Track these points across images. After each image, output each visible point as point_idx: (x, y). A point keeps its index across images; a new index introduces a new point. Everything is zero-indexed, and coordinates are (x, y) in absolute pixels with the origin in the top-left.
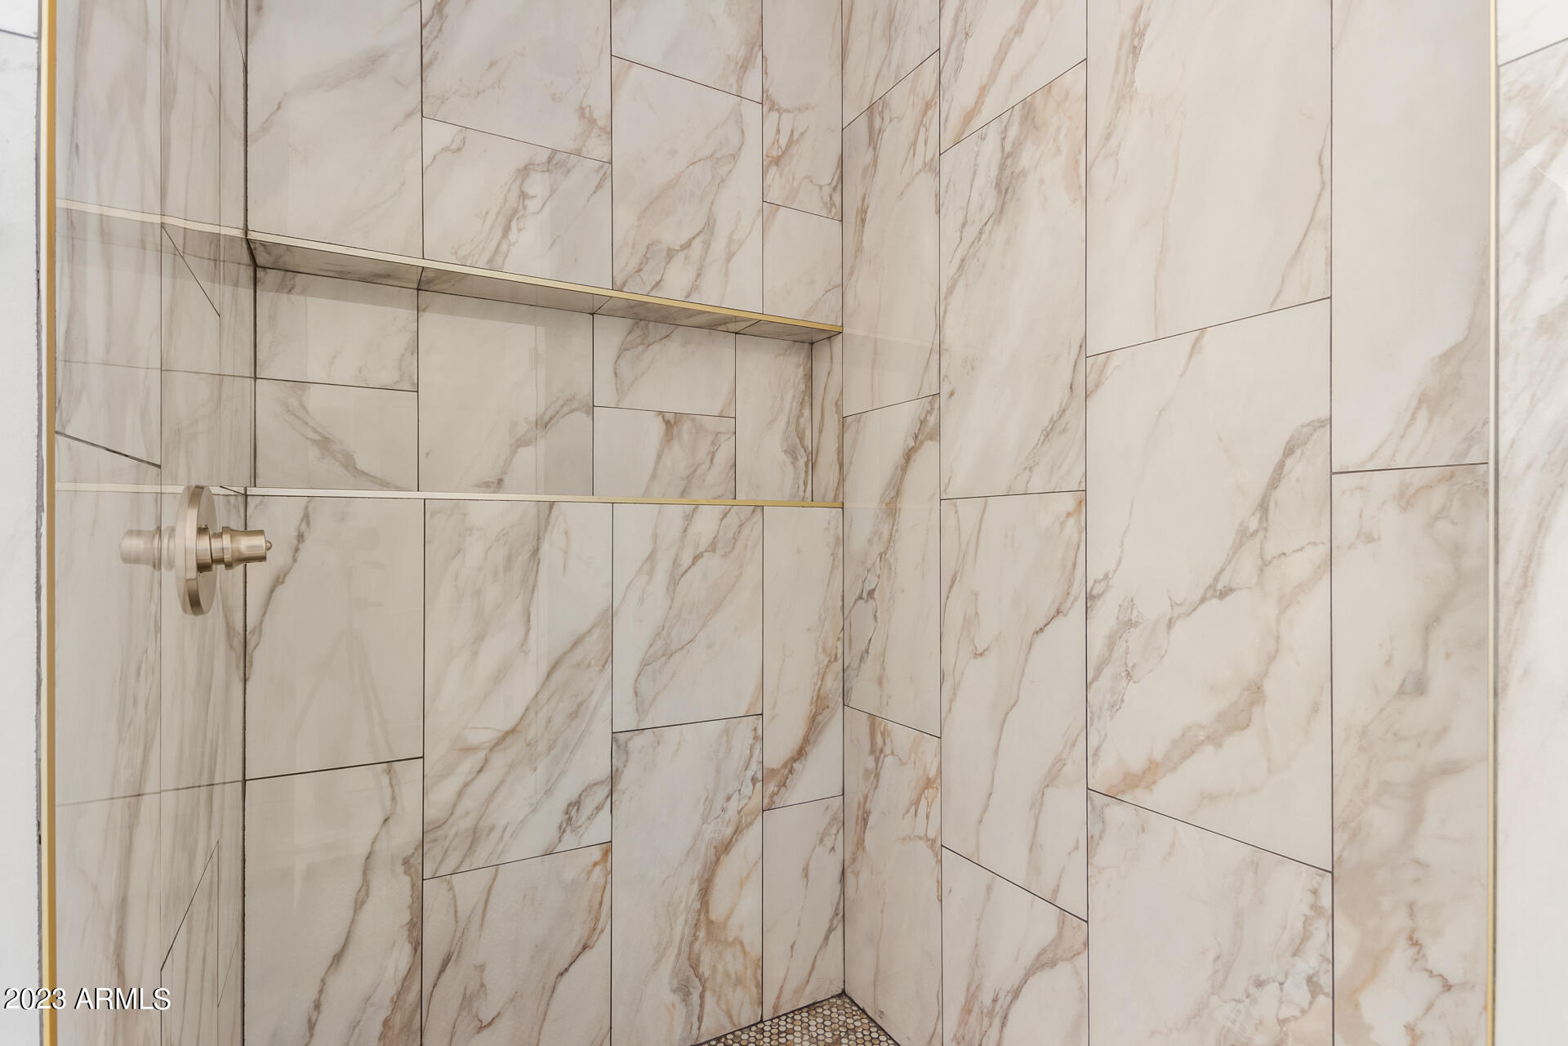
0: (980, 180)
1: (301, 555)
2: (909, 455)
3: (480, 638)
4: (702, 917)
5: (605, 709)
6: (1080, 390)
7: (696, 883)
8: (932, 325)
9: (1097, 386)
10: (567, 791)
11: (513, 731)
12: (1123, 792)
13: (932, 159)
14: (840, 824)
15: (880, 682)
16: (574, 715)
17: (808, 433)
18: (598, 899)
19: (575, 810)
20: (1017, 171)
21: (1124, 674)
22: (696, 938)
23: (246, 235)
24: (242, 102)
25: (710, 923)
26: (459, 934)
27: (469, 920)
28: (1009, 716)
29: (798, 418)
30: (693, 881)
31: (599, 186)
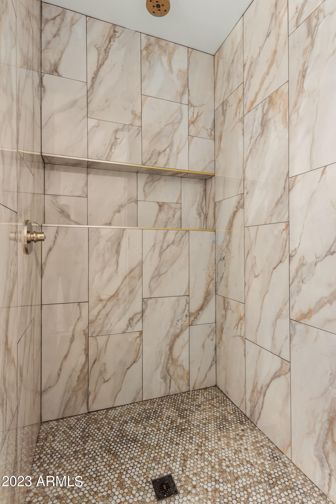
0: (256, 123)
1: (56, 243)
2: (235, 214)
3: (104, 268)
4: (170, 356)
5: (140, 291)
6: (287, 189)
7: (168, 346)
8: (242, 172)
9: (292, 187)
10: (129, 315)
11: (113, 296)
12: (301, 320)
13: (241, 118)
14: (215, 332)
15: (226, 286)
16: (131, 292)
17: (205, 208)
18: (139, 347)
19: (131, 321)
20: (267, 119)
21: (301, 281)
22: (168, 363)
23: (41, 154)
24: (40, 117)
25: (173, 359)
26: (98, 354)
27: (101, 350)
28: (266, 296)
29: (201, 203)
30: (167, 345)
31: (138, 134)
